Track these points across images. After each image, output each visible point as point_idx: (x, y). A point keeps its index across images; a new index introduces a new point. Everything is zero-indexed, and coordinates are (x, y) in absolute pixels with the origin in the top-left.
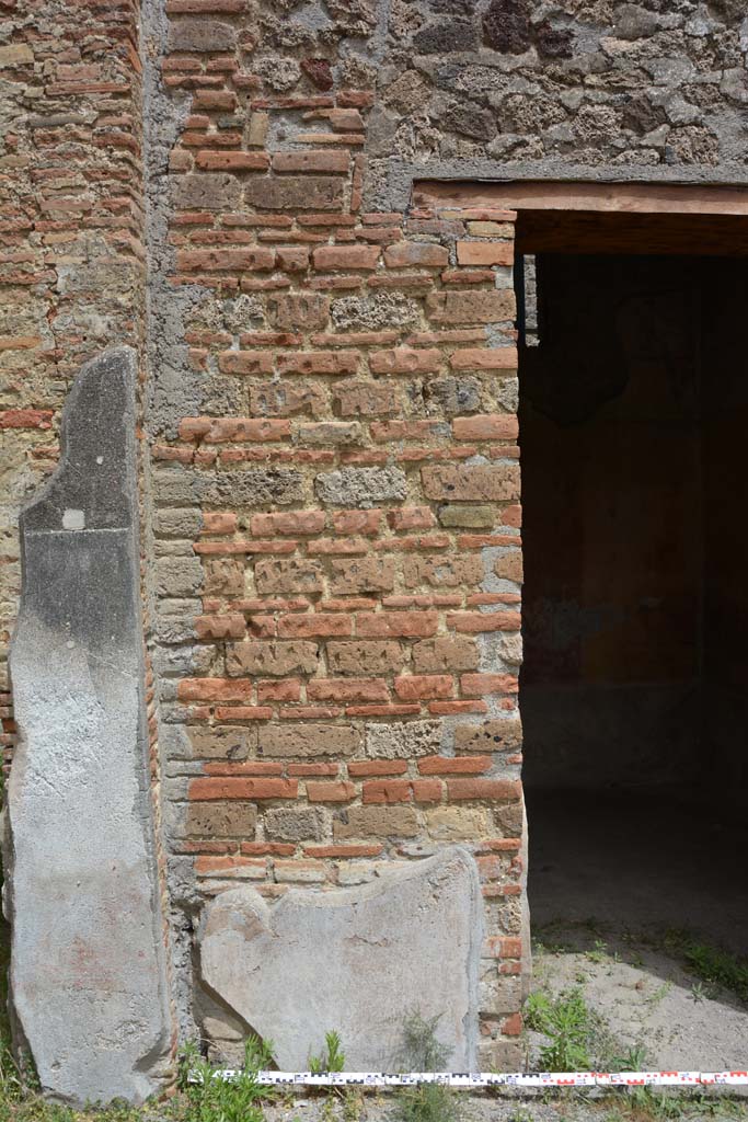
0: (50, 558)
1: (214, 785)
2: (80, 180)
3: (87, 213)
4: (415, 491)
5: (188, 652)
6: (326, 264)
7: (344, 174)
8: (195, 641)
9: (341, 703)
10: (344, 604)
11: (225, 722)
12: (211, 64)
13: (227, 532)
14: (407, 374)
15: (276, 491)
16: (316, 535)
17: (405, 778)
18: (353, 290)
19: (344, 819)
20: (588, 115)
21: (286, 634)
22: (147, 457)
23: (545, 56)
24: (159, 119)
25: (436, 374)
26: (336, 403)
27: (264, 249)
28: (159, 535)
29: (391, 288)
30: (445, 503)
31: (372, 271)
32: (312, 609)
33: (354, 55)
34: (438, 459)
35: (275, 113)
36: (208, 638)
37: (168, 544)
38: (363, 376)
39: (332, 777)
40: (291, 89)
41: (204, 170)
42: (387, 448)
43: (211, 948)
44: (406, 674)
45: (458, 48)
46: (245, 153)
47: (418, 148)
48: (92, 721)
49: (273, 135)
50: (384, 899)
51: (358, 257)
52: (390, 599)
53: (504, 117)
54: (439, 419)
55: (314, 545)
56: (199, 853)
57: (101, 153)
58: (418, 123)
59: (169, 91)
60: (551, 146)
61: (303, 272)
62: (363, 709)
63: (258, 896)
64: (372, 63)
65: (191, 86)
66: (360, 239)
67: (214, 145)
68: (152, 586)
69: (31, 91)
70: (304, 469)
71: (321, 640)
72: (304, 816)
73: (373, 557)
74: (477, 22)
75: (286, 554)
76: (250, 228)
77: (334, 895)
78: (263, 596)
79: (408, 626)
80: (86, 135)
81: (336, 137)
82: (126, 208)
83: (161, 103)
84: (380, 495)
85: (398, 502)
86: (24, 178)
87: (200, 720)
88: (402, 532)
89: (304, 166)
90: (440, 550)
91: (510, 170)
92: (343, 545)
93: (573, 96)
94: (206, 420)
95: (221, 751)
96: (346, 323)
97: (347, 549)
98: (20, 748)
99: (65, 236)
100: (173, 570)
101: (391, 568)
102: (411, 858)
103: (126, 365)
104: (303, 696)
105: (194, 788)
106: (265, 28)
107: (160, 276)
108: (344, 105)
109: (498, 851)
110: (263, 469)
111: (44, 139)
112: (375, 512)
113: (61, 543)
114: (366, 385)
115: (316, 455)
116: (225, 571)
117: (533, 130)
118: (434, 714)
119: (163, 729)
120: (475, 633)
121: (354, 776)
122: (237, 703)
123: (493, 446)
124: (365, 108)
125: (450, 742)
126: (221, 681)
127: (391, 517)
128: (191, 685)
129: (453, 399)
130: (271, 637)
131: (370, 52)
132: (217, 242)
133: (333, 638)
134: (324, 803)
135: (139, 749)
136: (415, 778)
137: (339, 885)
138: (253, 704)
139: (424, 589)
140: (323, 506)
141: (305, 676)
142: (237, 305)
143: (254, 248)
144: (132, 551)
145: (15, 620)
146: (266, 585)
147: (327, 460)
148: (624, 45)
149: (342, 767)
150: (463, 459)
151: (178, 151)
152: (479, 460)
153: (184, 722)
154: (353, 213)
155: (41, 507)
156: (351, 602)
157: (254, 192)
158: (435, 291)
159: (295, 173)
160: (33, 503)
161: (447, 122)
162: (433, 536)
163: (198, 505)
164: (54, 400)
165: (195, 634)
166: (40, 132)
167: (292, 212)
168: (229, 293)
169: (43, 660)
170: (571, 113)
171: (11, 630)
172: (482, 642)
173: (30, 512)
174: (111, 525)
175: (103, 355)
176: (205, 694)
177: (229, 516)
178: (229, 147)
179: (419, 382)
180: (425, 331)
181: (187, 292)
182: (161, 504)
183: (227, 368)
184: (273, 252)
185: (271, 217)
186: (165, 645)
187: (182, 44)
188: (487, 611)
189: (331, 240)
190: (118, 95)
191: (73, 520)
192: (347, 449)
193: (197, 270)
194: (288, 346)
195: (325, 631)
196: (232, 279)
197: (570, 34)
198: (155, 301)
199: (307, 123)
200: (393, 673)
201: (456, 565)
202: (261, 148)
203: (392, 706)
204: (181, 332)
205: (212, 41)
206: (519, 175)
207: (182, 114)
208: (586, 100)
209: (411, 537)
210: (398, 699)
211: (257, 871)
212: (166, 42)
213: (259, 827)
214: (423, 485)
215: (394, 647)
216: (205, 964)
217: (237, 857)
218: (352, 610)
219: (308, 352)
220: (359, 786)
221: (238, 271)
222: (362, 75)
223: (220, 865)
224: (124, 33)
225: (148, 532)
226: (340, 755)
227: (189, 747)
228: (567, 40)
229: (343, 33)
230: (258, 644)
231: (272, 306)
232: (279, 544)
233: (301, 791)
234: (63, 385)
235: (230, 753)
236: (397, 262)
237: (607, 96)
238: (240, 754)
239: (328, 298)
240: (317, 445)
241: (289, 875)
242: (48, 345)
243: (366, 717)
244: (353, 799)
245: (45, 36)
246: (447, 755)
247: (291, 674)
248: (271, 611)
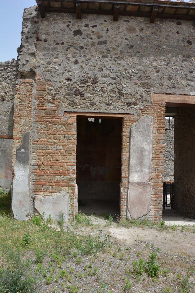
0: (20, 155)
1: (38, 183)
2: (25, 111)
3: (26, 115)
4: (63, 149)
5: (35, 167)
6: (54, 121)
7: (56, 111)
8: (36, 165)
9: (53, 174)
10: (54, 162)
11: (39, 175)
12: (41, 97)
13: (40, 153)
14: (63, 135)
15: (46, 148)
16: (51, 153)
17: (60, 183)
18: (56, 125)
19: (53, 188)
20: (86, 104)
21: (47, 165)
22: (31, 143)
23: (81, 96)
24: (35, 103)
25: (66, 135)
26: (54, 138)
27: (46, 119)
28: (32, 153)
29: (61, 124)
30: (66, 150)
31: (59, 122)
32: (50, 162)
33: (58, 96)
34: (66, 145)
35: (48, 103)
36: (38, 165)
37: (33, 154)
38: (57, 135)
39: (52, 182)
40: (50, 100)
41: (40, 109)
42: (60, 143)
43: (36, 203)
44: (61, 170)
45: (71, 95)
46: (45, 107)
47: (65, 107)
48: (23, 174)
49: (48, 105)
50: (57, 198)
51: (57, 121)
52: (59, 161)
53: (76, 104)
54: (66, 140)
55: (51, 154)
56: (35, 191)
57: (28, 108)
58: (65, 104)
59: (36, 99)
60: (81, 107)
61: (51, 122)
62: (56, 174)
63: (42, 197)
64: (60, 97)
65: (39, 99)
66: (58, 118)
67: (41, 106)
68: (31, 158)
69: (20, 100)
70: (50, 146)
71: (51, 166)
72: (48, 187)
73: (57, 156)
74: (73, 92)
75: (47, 155)
76: (45, 117)
77: (51, 197)
78: (44, 160)
79: (61, 165)
80: (26, 106)
81: (55, 106)
82: (30, 115)
83: (35, 101)
84: (59, 149)
85: (61, 150)
86: (19, 110)
87: (36, 175)
88: (61, 153)
89: (52, 109)
90: (65, 156)
91: (76, 110)
92: (54, 155)
93: (84, 101)
94: (39, 139)
95: (38, 179)
96: (55, 128)
97: (55, 155)
98: (15, 177)
99: (23, 118)
100: (34, 157)
101: (60, 158)
102: (61, 193)
103: (29, 133)
104: (49, 172)
105: (35, 183)
106: (48, 92)
107: (34, 122)
108: (56, 102)
109: (72, 193)
110: (45, 145)
111: (21, 106)
112: (58, 151)
113: (21, 153)
114: (58, 136)
115: (51, 144)
116: (40, 157)
117: (79, 105)
118: (64, 175)
119: (32, 176)
120: (69, 166)
121: (54, 183)
122: (41, 173)
123: (73, 144)
124: (59, 102)
125: (66, 179)
126: (39, 170)
127: (60, 152)
128: (35, 171)
129: (68, 138)
130: (45, 165)
131: (60, 96)
132: (41, 118)
133: (52, 166)
134: (51, 186)
135: (29, 177)
136: (62, 183)
137: (52, 196)
138: (43, 173)
139: (63, 160)
140: (52, 150)
141: (49, 170)
142: (43, 126)
143: (45, 119)
144: (29, 154)
145: (15, 162)
146: (45, 159)
147: (53, 145)
148: (91, 95)
149: (53, 181)
150: (69, 145)
151: (37, 107)
152: (71, 145)
153: (34, 175)
154: (57, 115)
155: (19, 149)
156: (55, 161)
157: (45, 112)
158: (66, 125)
159: (50, 110)
160: (18, 148)
161: (69, 104)
162: (65, 154)
163: (37, 149)
164: (21, 136)
165: (36, 164)
166: (21, 105)
167: (50, 115)
168: (42, 124)
169: (18, 166)
170: (84, 103)
171: (14, 163)
172: (70, 167)
173: (18, 149)
174: (27, 151)
175: (27, 132)
176: (37, 172)
177: (41, 151)
178: (43, 107)
179: (64, 136)
180: (65, 130)
181: (37, 124)
182: (33, 149)
183: (41, 133)
184: (47, 120)
185: (47, 115)
186: (32, 166)
187: (38, 94)
188: (71, 163)
189: (54, 118)
190: (30, 102)
191: (23, 150)
192: (55, 143)
193: (38, 121)
194: (49, 131)
195: (51, 165)
196: (42, 123)
197: (84, 94)
198: (33, 125)
199: (52, 104)
200: (59, 170)
201: (67, 158)
202: (46, 107)
203: (59, 174)
204: (36, 129)
205: (41, 94)
206: (77, 111)
207: (37, 102)
208: (86, 102)
209: (62, 154)
210: (60, 173)
211: (42, 194)
212: (36, 94)
213: (43, 189)
214: (64, 148)
215: (60, 167)
216: (35, 205)
217: (40, 192)
218: (55, 162)
219: (51, 132)
220: (55, 184)
221: (43, 122)
222: (59, 99)
223: (37, 193)
224: (31, 94)
225: (31, 152)
226: (53, 180)
227: (35, 178)
228: (84, 95)
229: (57, 93)
230: (43, 166)
231: (47, 126)
232: (46, 154)
233: (48, 184)
234: (22, 135)
235: (40, 179)
236: (62, 121)
237: (89, 101)
238: (41, 179)
239: (54, 125)
240: (52, 143)
241: (46, 195)
242: (21, 130)
243: (56, 175)
244: (54, 185)
245: (22, 94)
246: (65, 180)
247: (47, 170)
248: (45, 162)
